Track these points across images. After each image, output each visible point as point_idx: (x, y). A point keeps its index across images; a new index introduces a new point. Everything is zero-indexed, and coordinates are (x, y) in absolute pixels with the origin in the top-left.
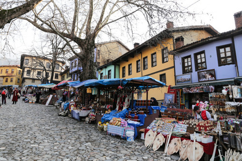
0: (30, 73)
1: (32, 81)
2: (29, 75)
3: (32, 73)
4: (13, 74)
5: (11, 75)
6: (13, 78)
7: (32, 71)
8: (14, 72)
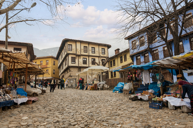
0: (75, 60)
1: (78, 70)
2: (74, 62)
3: (77, 60)
4: (48, 66)
5: (46, 66)
6: (48, 70)
7: (77, 58)
8: (49, 63)
